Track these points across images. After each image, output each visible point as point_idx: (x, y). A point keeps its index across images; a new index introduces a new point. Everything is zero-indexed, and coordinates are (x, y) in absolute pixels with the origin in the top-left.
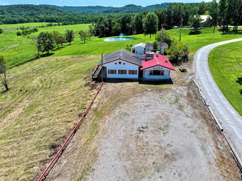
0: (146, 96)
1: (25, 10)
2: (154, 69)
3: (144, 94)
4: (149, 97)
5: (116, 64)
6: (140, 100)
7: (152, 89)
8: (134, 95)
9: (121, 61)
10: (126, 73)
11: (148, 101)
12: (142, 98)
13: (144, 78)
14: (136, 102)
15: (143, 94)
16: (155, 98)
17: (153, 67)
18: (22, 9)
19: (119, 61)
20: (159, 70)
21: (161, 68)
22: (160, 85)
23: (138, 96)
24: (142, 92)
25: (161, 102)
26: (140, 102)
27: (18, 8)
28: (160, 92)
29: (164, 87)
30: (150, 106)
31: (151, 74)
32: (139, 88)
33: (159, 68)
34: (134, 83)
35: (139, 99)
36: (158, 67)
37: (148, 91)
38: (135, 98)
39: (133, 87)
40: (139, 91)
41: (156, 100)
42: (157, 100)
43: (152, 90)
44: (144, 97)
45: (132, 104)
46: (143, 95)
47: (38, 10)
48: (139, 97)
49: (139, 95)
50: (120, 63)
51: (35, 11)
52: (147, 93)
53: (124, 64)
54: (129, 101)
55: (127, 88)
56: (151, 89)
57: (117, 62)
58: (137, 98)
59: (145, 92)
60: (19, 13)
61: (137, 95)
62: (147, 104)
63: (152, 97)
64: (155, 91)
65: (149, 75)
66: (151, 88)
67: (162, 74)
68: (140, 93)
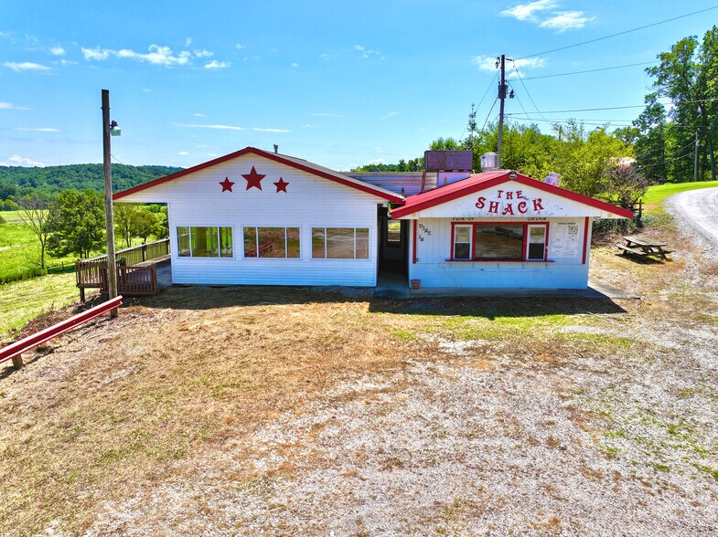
0: (429, 395)
1: (97, 176)
2: (484, 214)
3: (415, 383)
4: (458, 408)
5: (227, 185)
6: (368, 440)
7: (481, 342)
8: (321, 385)
9: (262, 166)
10: (295, 253)
11: (447, 445)
12: (390, 417)
13: (417, 282)
14: (318, 462)
15: (399, 376)
16: (528, 420)
17: (474, 197)
18: (90, 174)
19: (246, 165)
20: (517, 214)
21: (530, 205)
22: (536, 320)
23: (352, 396)
24: (394, 364)
25: (601, 465)
26: (361, 456)
27: (77, 172)
28: (556, 365)
29: (576, 328)
30: (478, 512)
31: (460, 253)
32: (371, 337)
33: (515, 202)
34: (344, 307)
35: (355, 424)
36: (509, 195)
37: (449, 357)
38: (323, 417)
39: (327, 333)
40: (366, 358)
41: (543, 436)
42: (551, 443)
43: (479, 352)
44: (414, 407)
45: (268, 491)
46: (402, 386)
47: (132, 178)
48: (360, 405)
49: (361, 386)
50: (254, 180)
51: (122, 180)
52: (442, 369)
53: (281, 186)
54: (247, 453)
55: (278, 337)
56: (469, 344)
57: (237, 171)
58: (333, 421)
59: (420, 368)
60: (77, 183)
61: (343, 388)
62: (445, 486)
63: (494, 404)
64: (506, 360)
65: (452, 260)
66: (468, 338)
67: (539, 253)
68: (375, 368)
